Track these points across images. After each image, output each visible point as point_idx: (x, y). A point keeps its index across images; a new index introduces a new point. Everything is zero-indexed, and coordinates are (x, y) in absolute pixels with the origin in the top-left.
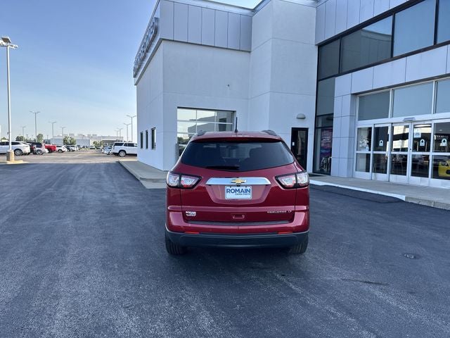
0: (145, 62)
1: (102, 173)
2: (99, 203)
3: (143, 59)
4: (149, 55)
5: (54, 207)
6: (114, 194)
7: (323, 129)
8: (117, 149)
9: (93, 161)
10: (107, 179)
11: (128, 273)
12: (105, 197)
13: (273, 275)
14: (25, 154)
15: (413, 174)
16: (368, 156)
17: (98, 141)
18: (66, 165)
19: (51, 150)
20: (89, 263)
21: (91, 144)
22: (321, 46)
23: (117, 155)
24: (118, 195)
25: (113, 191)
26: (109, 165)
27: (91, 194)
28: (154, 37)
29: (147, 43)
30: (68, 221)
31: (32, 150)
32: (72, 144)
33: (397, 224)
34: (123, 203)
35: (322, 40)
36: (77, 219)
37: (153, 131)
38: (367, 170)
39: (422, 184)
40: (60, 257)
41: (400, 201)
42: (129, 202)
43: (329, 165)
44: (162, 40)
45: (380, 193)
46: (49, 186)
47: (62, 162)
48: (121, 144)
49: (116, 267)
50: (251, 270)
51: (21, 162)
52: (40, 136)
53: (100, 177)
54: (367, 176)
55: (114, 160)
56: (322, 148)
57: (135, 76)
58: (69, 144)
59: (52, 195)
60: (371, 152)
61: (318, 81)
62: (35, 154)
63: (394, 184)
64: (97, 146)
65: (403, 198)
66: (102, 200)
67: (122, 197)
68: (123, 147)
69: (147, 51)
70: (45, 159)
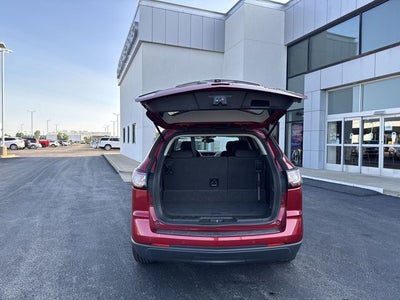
0: (127, 64)
1: (85, 166)
2: (74, 198)
3: (125, 61)
4: (130, 57)
5: (28, 203)
6: (91, 188)
7: (293, 123)
8: (103, 144)
9: (80, 155)
10: (87, 172)
11: (86, 290)
12: (81, 191)
13: (260, 293)
14: (21, 149)
15: (385, 166)
16: (339, 149)
17: (88, 137)
18: (53, 159)
19: (44, 144)
20: (44, 276)
21: (82, 139)
22: (289, 46)
23: (103, 148)
24: (95, 189)
25: (91, 185)
26: (94, 158)
27: (67, 188)
28: (134, 40)
29: (129, 45)
30: (37, 220)
31: (26, 145)
32: (65, 139)
33: (384, 221)
34: (99, 197)
35: (290, 41)
36: (47, 216)
37: (134, 126)
38: (338, 162)
39: (395, 176)
40: (13, 267)
41: (378, 194)
42: (105, 197)
43: (300, 157)
44: (141, 42)
45: (355, 185)
46: (30, 180)
47: (51, 155)
48: (107, 139)
49: (74, 281)
50: (233, 285)
51: (14, 156)
52: (37, 133)
53: (83, 169)
54: (339, 168)
55: (98, 153)
56: (293, 141)
57: (118, 77)
58: (62, 139)
59: (30, 189)
60: (342, 145)
61: (288, 78)
62: (30, 148)
63: (367, 176)
64: (87, 141)
65: (381, 191)
66: (78, 195)
67: (98, 191)
68: (108, 142)
69: (129, 54)
70: (37, 153)
